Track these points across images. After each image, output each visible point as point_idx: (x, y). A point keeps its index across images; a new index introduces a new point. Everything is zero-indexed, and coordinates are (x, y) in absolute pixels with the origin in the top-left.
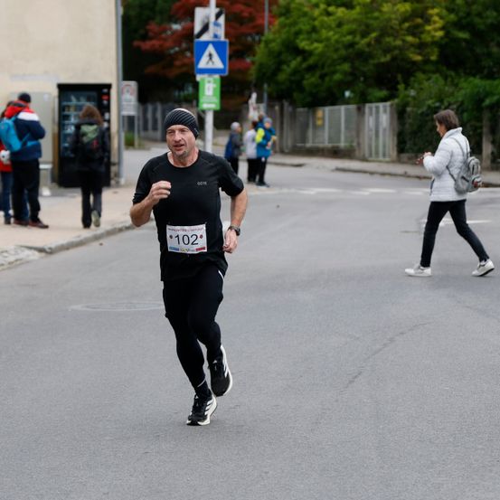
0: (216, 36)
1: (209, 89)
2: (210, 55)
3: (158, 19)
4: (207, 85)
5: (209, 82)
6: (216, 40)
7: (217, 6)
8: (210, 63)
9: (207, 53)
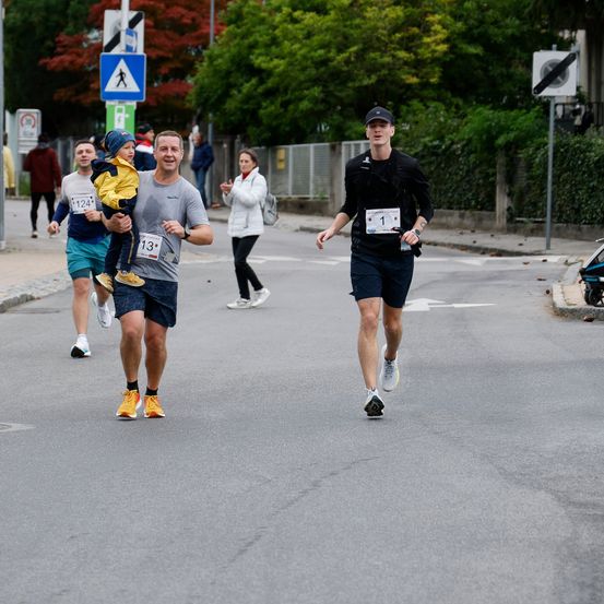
0: (129, 48)
1: (119, 120)
2: (121, 74)
3: (70, 27)
4: (117, 115)
5: (120, 111)
6: (129, 53)
7: (131, 8)
8: (122, 85)
9: (117, 72)
